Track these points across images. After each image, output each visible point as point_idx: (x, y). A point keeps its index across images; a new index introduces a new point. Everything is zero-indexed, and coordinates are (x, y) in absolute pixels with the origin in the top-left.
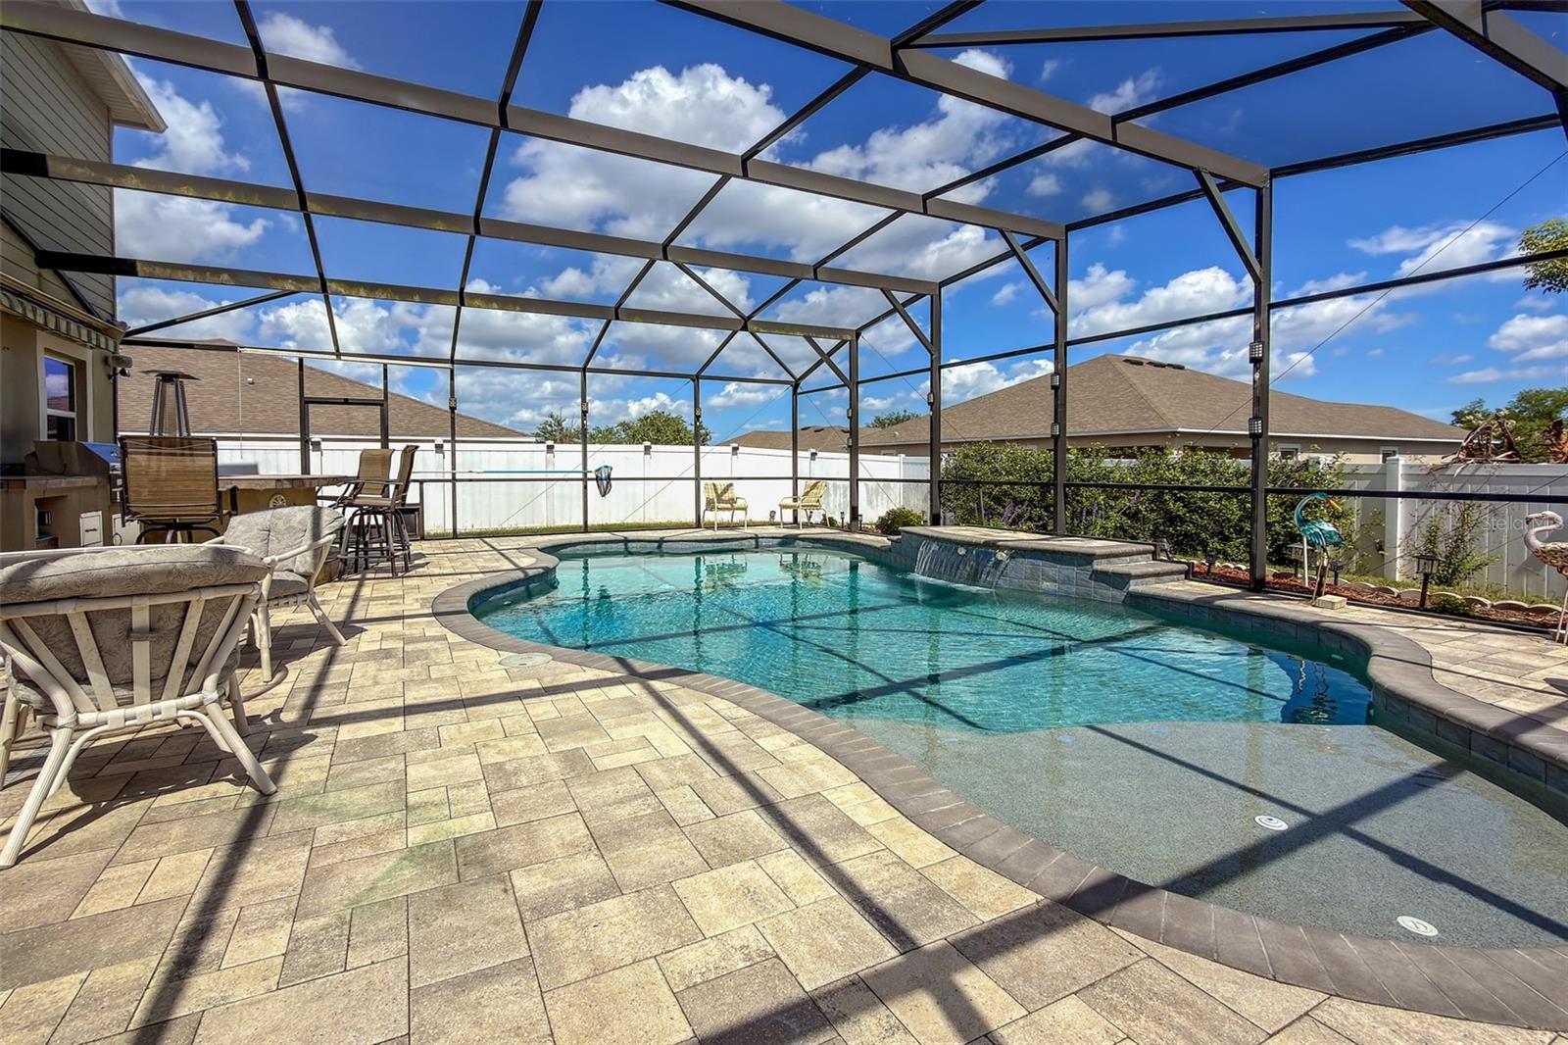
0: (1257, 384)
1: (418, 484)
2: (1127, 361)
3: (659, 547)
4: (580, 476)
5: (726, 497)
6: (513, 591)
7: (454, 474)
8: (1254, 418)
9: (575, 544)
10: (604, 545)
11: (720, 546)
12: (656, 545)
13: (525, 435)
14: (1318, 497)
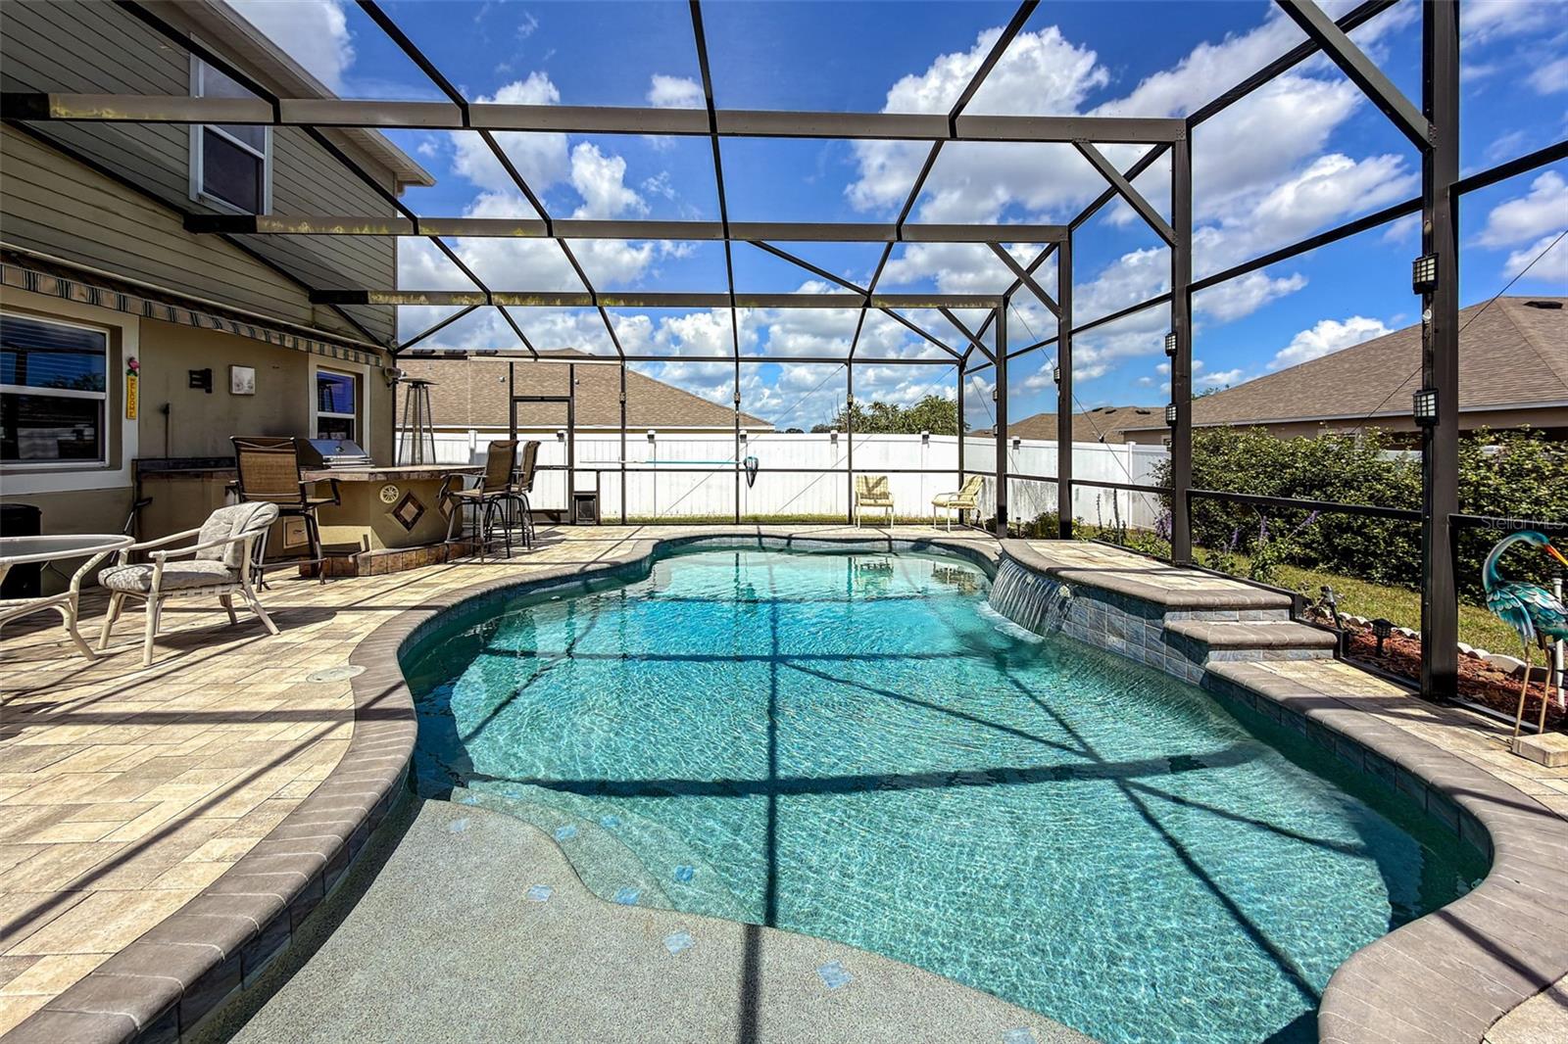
0: (1430, 329)
1: (595, 473)
2: (1530, 304)
3: (789, 544)
4: (734, 467)
5: (877, 491)
6: (564, 586)
7: (623, 464)
8: (1424, 390)
9: (711, 537)
10: (740, 539)
11: (849, 546)
12: (786, 541)
13: (766, 424)
14: (1526, 538)
